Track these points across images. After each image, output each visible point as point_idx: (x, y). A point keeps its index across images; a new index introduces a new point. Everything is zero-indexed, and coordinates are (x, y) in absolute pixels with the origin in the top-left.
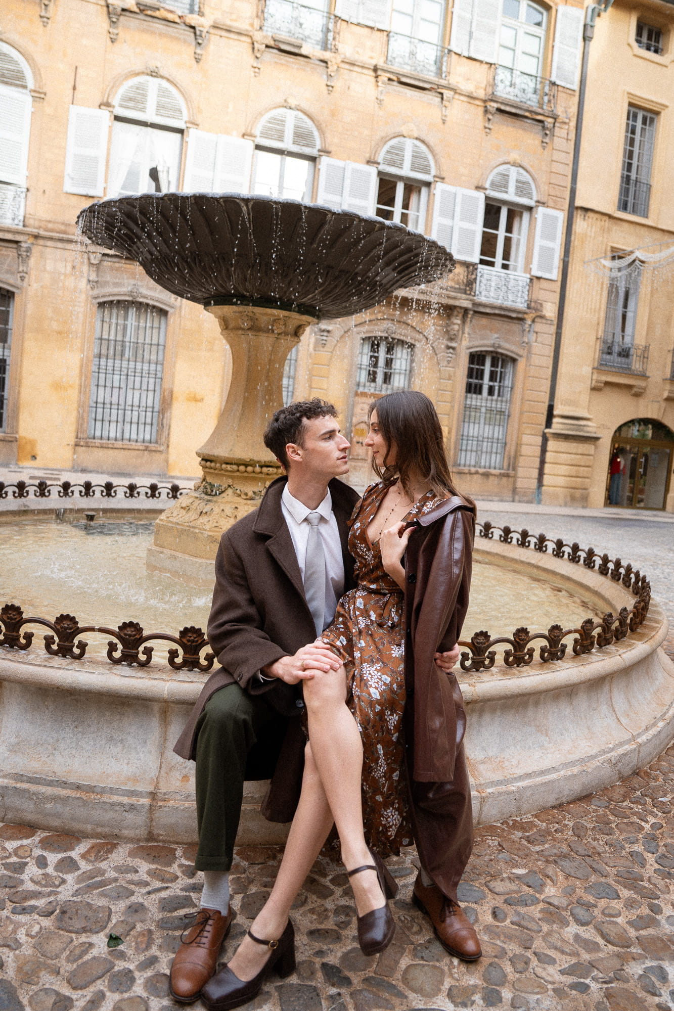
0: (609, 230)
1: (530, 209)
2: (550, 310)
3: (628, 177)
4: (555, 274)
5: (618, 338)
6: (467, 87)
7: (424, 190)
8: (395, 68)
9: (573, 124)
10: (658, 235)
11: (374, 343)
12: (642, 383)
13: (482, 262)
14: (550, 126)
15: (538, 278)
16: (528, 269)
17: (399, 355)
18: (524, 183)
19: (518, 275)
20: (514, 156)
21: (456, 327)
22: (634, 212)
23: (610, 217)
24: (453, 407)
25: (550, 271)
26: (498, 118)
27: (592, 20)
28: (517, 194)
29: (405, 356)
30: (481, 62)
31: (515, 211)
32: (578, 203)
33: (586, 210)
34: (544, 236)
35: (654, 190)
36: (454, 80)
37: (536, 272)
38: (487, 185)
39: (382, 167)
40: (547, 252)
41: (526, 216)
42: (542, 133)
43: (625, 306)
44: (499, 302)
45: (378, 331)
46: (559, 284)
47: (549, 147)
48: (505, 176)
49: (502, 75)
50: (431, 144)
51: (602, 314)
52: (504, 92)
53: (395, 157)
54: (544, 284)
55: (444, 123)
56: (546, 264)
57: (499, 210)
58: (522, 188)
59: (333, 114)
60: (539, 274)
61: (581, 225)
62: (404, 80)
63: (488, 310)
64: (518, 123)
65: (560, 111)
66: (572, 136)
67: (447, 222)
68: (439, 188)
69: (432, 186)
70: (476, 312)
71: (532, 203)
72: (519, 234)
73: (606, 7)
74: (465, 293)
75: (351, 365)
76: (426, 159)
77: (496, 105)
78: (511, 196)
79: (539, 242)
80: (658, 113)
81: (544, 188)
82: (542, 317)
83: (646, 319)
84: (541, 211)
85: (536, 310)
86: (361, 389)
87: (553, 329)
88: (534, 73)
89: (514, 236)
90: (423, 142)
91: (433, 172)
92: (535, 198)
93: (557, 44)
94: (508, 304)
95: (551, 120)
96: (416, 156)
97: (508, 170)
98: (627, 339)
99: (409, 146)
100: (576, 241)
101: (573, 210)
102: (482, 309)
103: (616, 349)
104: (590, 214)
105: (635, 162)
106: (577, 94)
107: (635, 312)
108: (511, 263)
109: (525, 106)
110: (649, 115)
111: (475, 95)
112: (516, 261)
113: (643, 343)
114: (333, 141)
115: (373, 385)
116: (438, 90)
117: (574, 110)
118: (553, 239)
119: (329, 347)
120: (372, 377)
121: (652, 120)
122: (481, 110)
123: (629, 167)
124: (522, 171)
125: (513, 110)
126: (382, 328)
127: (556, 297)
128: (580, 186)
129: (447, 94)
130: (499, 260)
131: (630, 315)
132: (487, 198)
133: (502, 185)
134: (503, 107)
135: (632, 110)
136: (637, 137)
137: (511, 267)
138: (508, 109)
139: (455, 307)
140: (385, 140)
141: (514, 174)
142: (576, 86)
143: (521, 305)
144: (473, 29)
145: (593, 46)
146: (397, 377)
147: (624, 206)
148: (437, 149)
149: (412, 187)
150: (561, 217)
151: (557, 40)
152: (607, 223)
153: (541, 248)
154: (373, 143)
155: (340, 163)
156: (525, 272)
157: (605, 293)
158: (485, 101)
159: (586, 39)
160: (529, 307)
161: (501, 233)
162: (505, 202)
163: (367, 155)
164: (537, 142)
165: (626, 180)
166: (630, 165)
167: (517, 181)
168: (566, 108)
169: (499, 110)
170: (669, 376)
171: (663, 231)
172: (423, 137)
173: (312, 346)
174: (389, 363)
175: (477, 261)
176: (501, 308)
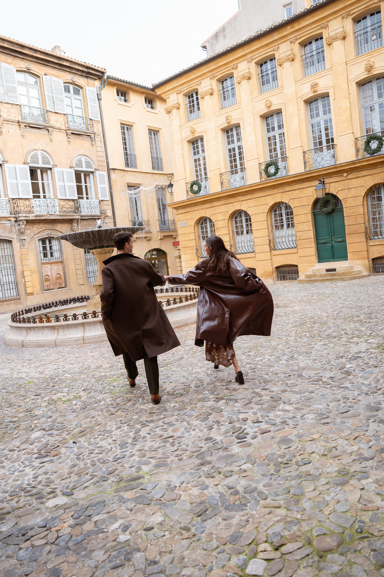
0: (124, 176)
1: (93, 172)
2: (109, 213)
3: (127, 153)
4: (108, 198)
5: (137, 219)
6: (58, 125)
7: (49, 171)
8: (27, 121)
9: (102, 135)
10: (142, 174)
11: (43, 241)
12: (150, 235)
13: (79, 198)
14: (93, 137)
15: (102, 201)
16: (97, 198)
17: (55, 244)
18: (88, 162)
19: (94, 201)
20: (82, 152)
21: (76, 227)
22: (132, 167)
23: (124, 170)
24: (81, 261)
25: (106, 197)
26: (73, 136)
27: (100, 92)
28: (86, 167)
29: (57, 244)
30: (61, 114)
31: (87, 174)
32: (111, 167)
33: (114, 169)
34: (100, 183)
35: (137, 156)
36: (52, 123)
37: (101, 199)
38: (74, 166)
39: (31, 165)
40: (103, 189)
41: (91, 175)
42: (90, 141)
43: (136, 206)
44: (89, 214)
45: (44, 235)
46: (110, 201)
47: (94, 146)
48: (80, 161)
49: (70, 118)
50: (48, 152)
51: (129, 211)
52: (72, 126)
53: (35, 158)
54: (104, 203)
55: (51, 141)
56: (104, 195)
57: (80, 174)
58: (88, 164)
59: (5, 144)
60: (102, 199)
61: (113, 175)
62: (31, 125)
63: (86, 218)
64: (80, 137)
65: (95, 131)
66: (102, 140)
67: (62, 184)
68: (56, 170)
69: (53, 169)
70: (81, 219)
71: (93, 170)
72: (90, 183)
73: (104, 86)
74: (76, 213)
75: (37, 252)
76: (47, 158)
77: (71, 132)
78: (84, 169)
79: (99, 186)
80: (132, 126)
81: (96, 163)
82: (107, 216)
83: (145, 208)
84: (97, 173)
85: (104, 214)
86: (43, 261)
87: (112, 220)
88: (81, 115)
89: (88, 184)
90: (45, 151)
91: (52, 164)
92: (94, 168)
93: (88, 103)
94: (93, 214)
95: (93, 135)
96: (43, 157)
97: (81, 158)
98: (140, 219)
99: (39, 153)
100: (113, 183)
101: (109, 170)
102: (83, 218)
103: (137, 223)
104: (116, 171)
105: (127, 146)
106: (100, 122)
107: (141, 207)
108: (89, 196)
109: (82, 131)
110: (129, 127)
111: (61, 128)
112: (91, 195)
113: (147, 219)
114: (7, 157)
115: (47, 258)
116: (46, 128)
117: (101, 129)
118: (104, 183)
119: (26, 247)
120: (45, 255)
121: (130, 128)
122: (65, 134)
123: (126, 149)
124: (86, 157)
125: (78, 133)
126: (46, 234)
127: (110, 207)
128: (109, 160)
129: (50, 129)
130: (85, 196)
131: (138, 209)
132: (75, 171)
133: (80, 164)
134: (74, 132)
135: (122, 126)
136: (126, 136)
137: (90, 198)
138: (76, 132)
139: (74, 219)
140: (29, 153)
141: (83, 159)
142: (100, 120)
143: (98, 213)
144: (55, 100)
145: (102, 102)
146: (56, 253)
147: (127, 165)
148: (51, 153)
149: (44, 170)
150: (105, 174)
151: (88, 101)
152: (123, 173)
153: (101, 188)
154: (25, 155)
155: (13, 166)
156: (96, 199)
157: (128, 202)
158: (66, 130)
159: (99, 99)
160: (101, 213)
161: (83, 184)
162: (82, 171)
163: (23, 160)
164: (90, 144)
165: (126, 154)
166: (126, 148)
167: (85, 162)
168: (97, 128)
169: (72, 133)
170: (158, 230)
171: (144, 173)
172: (45, 150)
173: (19, 248)
174: (51, 247)
175: (77, 198)
176: (91, 216)
